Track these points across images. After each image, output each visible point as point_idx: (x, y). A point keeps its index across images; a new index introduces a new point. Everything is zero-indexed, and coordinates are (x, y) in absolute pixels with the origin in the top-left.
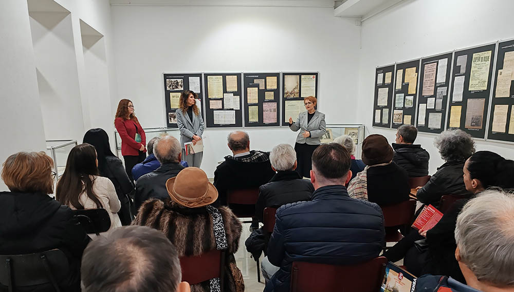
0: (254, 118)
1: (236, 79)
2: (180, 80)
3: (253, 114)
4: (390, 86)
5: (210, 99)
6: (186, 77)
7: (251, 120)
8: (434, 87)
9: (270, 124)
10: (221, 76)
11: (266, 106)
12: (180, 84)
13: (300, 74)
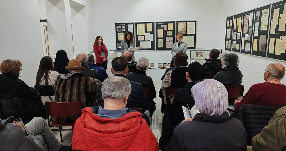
0: (161, 45)
1: (152, 25)
2: (123, 26)
3: (160, 43)
4: (232, 27)
5: (138, 36)
6: (126, 25)
7: (159, 46)
8: (247, 28)
9: (170, 48)
10: (144, 24)
11: (167, 39)
12: (123, 28)
13: (186, 22)
